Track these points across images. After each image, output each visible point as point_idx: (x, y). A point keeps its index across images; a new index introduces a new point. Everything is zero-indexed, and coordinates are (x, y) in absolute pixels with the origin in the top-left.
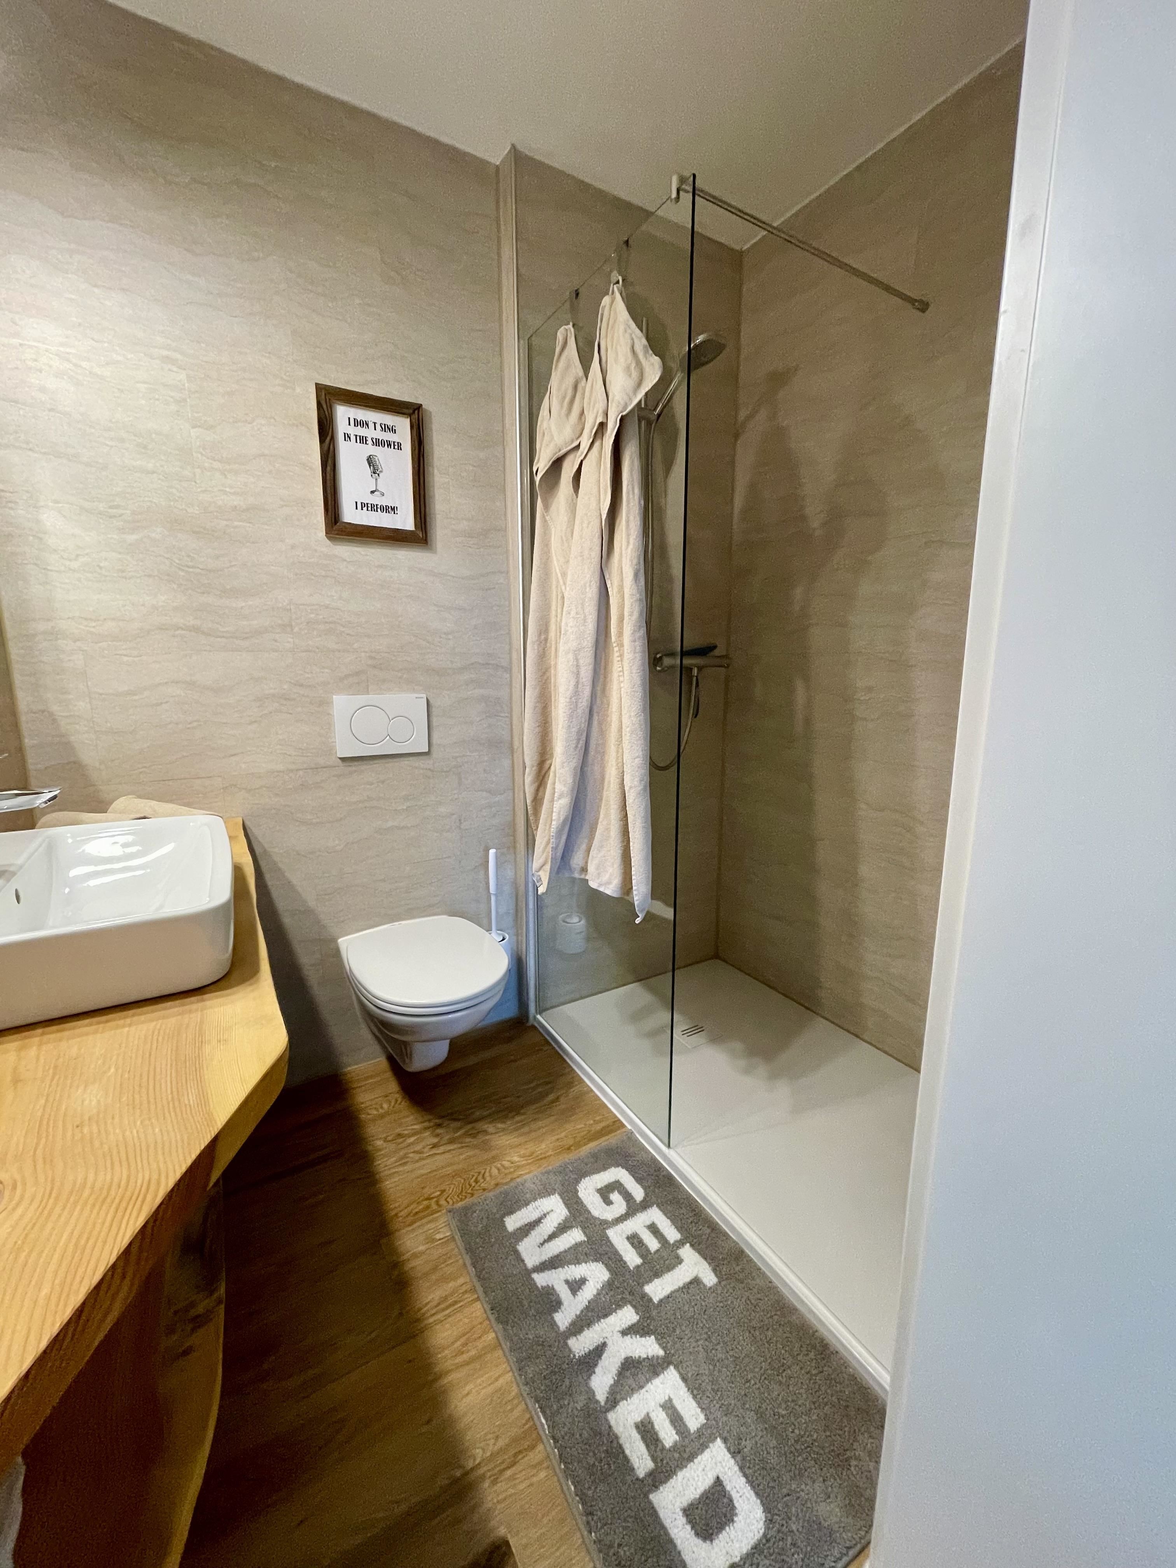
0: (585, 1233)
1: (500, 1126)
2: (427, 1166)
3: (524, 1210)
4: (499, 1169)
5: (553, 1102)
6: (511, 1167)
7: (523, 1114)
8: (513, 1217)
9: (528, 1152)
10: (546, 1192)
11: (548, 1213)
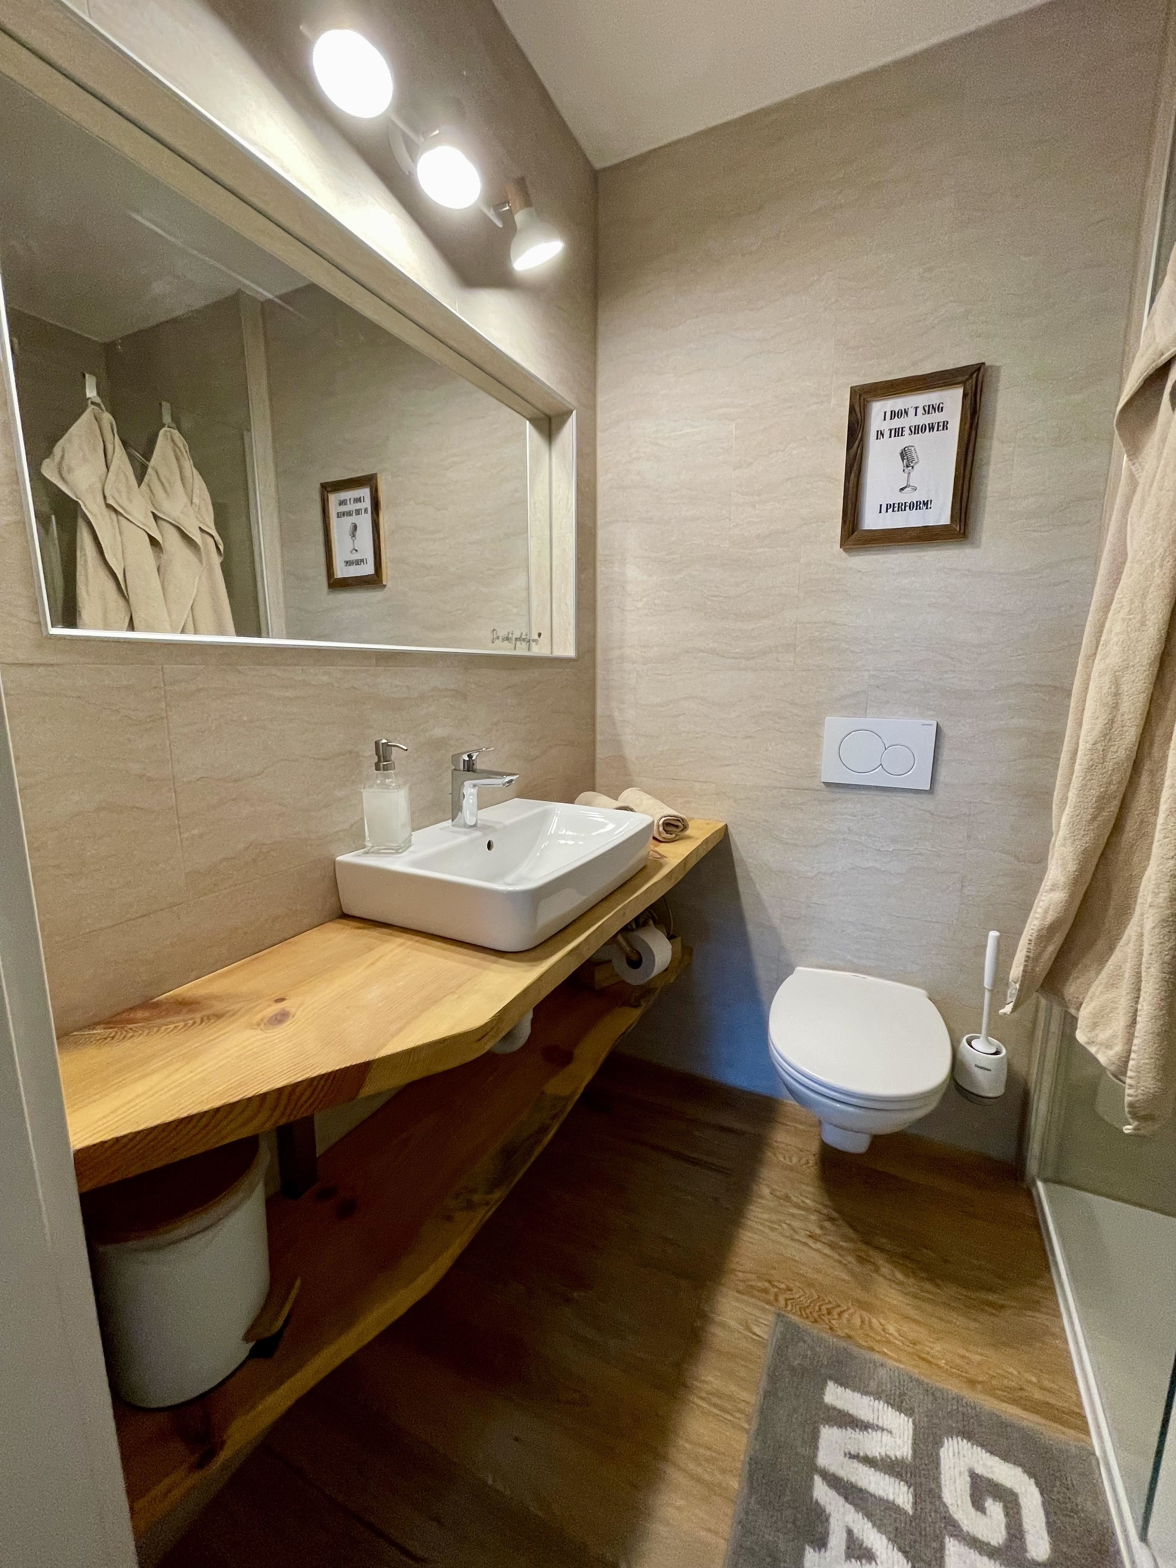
0: (915, 1503)
1: (899, 1276)
2: (793, 1250)
3: (857, 1395)
4: (863, 1322)
5: (991, 1304)
6: (880, 1335)
7: (938, 1286)
8: (840, 1390)
9: (912, 1335)
10: (899, 1403)
11: (883, 1430)
